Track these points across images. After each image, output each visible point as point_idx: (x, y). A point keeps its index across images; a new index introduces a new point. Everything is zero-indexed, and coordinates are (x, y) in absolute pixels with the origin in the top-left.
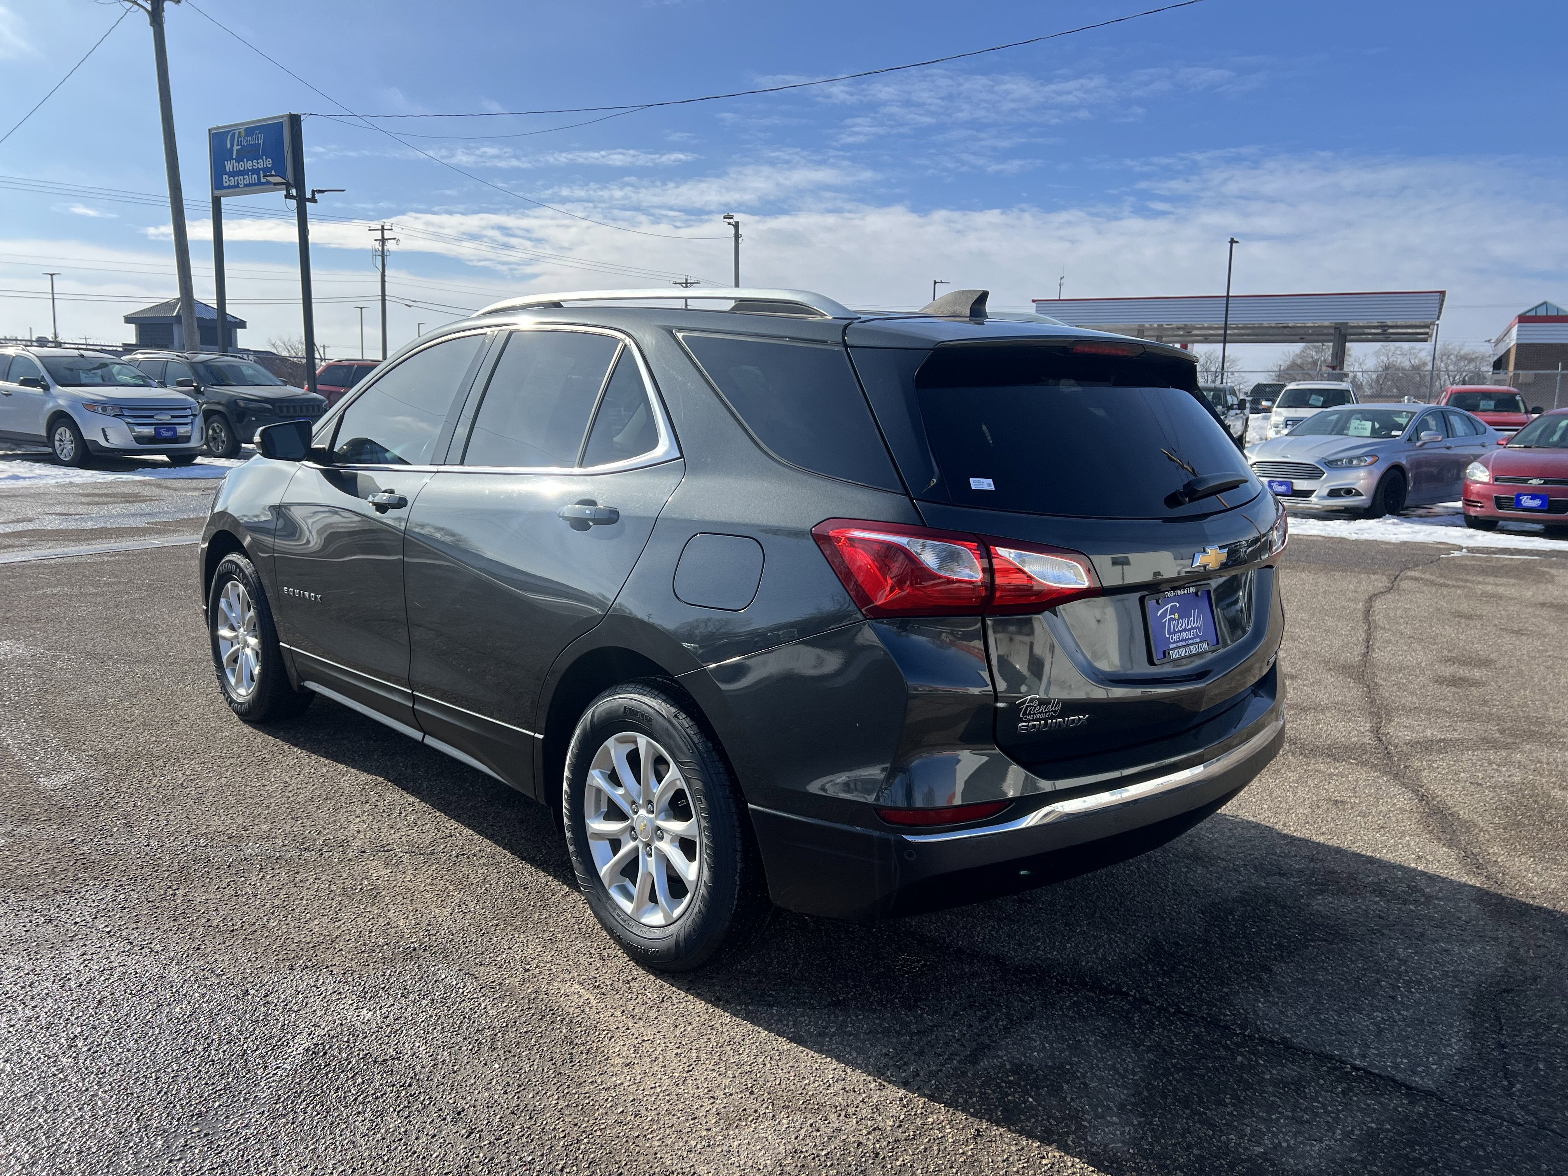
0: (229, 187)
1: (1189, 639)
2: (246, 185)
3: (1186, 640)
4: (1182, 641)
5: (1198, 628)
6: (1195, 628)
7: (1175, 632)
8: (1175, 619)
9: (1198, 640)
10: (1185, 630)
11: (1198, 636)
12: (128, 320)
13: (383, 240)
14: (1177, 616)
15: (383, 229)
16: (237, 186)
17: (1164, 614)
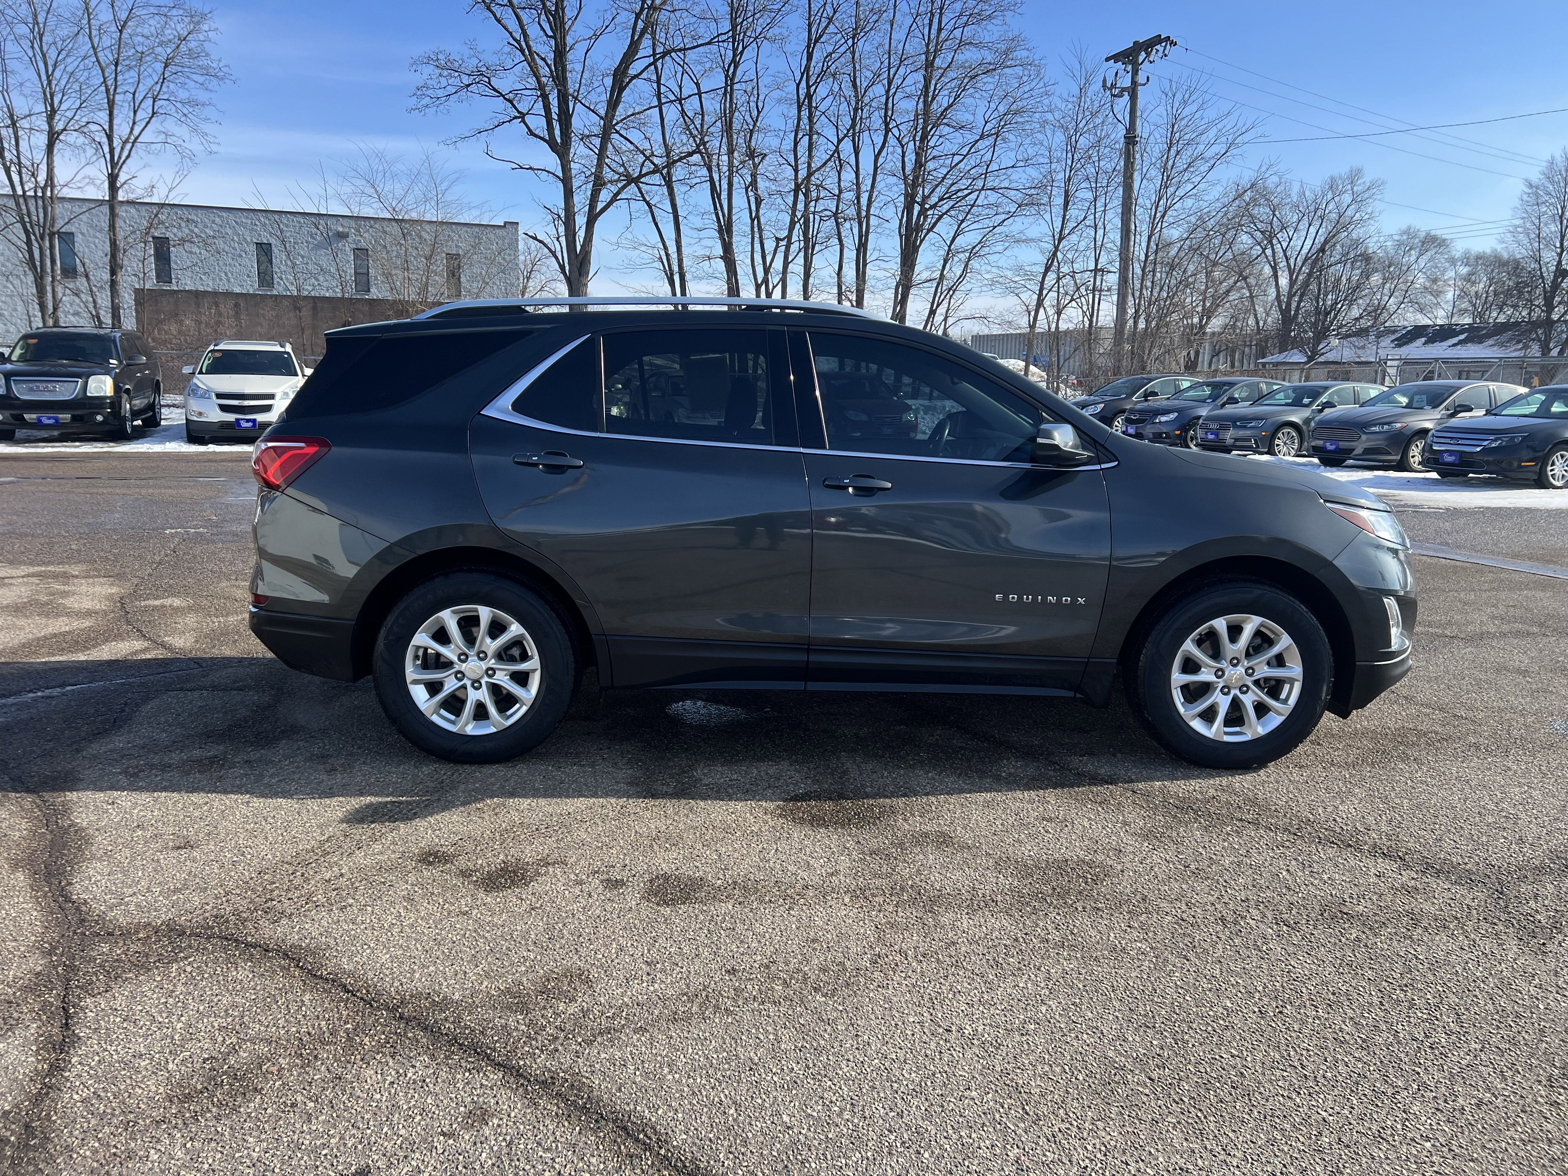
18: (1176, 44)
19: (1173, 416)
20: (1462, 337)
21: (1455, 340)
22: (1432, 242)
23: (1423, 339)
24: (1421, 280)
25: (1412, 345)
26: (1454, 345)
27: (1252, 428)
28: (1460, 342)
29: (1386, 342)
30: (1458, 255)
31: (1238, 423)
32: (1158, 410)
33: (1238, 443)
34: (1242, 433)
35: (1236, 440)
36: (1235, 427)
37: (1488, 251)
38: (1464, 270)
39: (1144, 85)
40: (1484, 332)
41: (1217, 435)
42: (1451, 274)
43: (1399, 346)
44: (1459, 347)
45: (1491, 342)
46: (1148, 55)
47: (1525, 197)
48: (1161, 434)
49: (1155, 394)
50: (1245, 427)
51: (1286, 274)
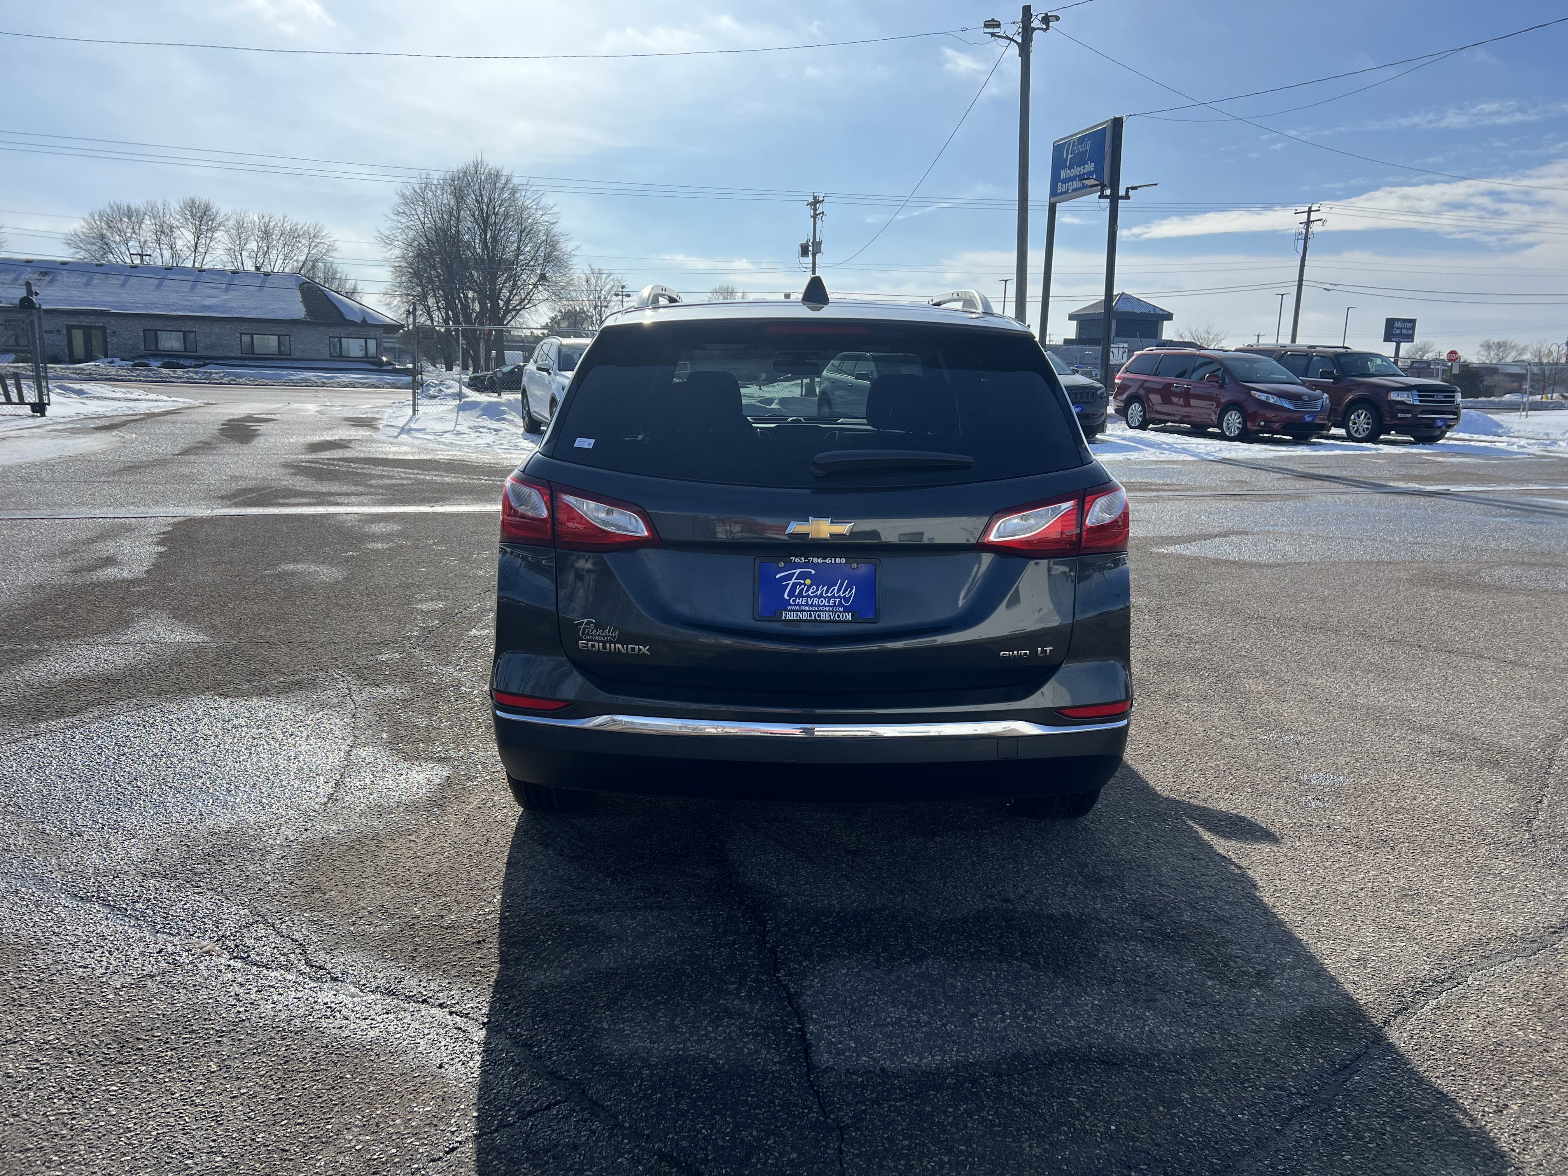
0: (1062, 193)
1: (826, 605)
2: (1073, 190)
3: (819, 606)
4: (812, 605)
5: (848, 600)
6: (839, 597)
7: (800, 596)
8: (804, 584)
9: (840, 609)
10: (820, 597)
11: (841, 605)
12: (1071, 317)
13: (1308, 223)
15: (1310, 211)
16: (1066, 192)
17: (788, 577)
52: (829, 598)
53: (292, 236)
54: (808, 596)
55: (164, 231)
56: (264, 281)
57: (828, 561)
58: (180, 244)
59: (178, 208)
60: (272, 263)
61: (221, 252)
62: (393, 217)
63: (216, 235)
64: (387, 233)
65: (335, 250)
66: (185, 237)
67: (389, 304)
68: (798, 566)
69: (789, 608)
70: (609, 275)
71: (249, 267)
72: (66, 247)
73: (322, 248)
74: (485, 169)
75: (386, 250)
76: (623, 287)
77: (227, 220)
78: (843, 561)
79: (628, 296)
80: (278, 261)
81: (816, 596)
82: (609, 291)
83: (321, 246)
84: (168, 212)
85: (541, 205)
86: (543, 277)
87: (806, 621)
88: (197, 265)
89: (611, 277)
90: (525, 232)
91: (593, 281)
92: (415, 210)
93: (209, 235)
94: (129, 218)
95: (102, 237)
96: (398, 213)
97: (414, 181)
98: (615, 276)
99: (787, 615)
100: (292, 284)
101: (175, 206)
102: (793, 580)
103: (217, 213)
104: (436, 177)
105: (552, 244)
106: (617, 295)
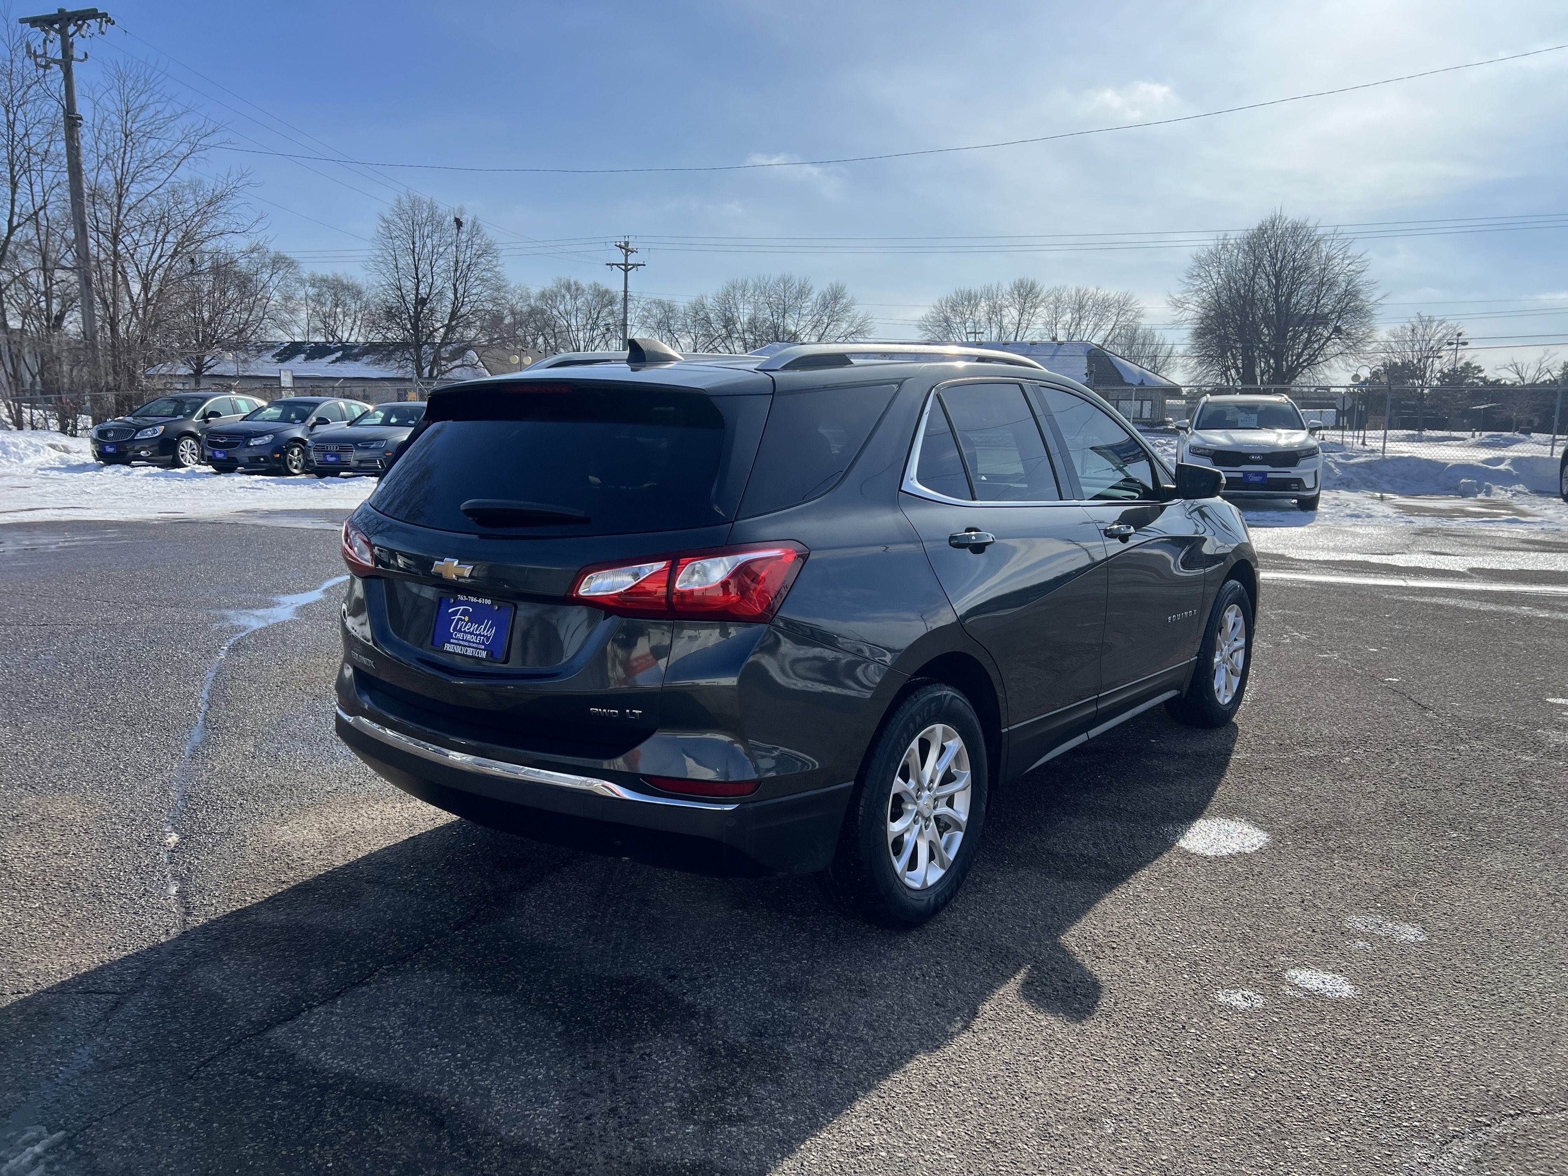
1: (473, 642)
3: (470, 642)
4: (466, 641)
5: (488, 638)
6: (483, 636)
7: (460, 631)
8: (464, 620)
9: (483, 647)
10: (472, 633)
11: (483, 643)
14: (467, 619)
17: (455, 613)
18: (113, 23)
19: (267, 439)
20: (339, 354)
21: (333, 357)
22: (279, 262)
23: (303, 356)
24: (277, 297)
25: (294, 361)
26: (333, 362)
27: (373, 448)
28: (338, 360)
29: (268, 356)
30: (305, 276)
31: (359, 445)
32: (251, 432)
33: (363, 465)
34: (366, 455)
35: (361, 461)
36: (358, 448)
37: (331, 276)
38: (312, 291)
39: (82, 61)
40: (356, 350)
41: (338, 456)
42: (302, 293)
43: (281, 361)
44: (338, 364)
45: (366, 359)
46: (80, 28)
47: (381, 230)
48: (258, 458)
49: (216, 414)
50: (367, 448)
51: (138, 279)
52: (477, 635)
53: (1103, 307)
54: (465, 632)
55: (995, 310)
56: (1056, 350)
57: (480, 601)
58: (1006, 321)
59: (1009, 289)
60: (1082, 333)
61: (1040, 326)
62: (1187, 280)
63: (1037, 310)
64: (1177, 296)
65: (1142, 316)
66: (1011, 315)
67: (1186, 366)
68: (462, 603)
69: (452, 641)
70: (1441, 322)
71: (1061, 338)
72: (917, 330)
73: (1130, 315)
74: (1283, 223)
75: (1176, 313)
76: (1459, 335)
77: (1048, 296)
78: (489, 602)
79: (1465, 344)
80: (1088, 331)
81: (469, 633)
82: (1440, 340)
83: (1130, 313)
84: (1000, 293)
85: (1349, 254)
86: (1337, 330)
87: (458, 654)
88: (1018, 339)
89: (1444, 325)
90: (1324, 284)
91: (1420, 331)
92: (1209, 272)
93: (1032, 311)
94: (969, 301)
95: (947, 320)
96: (1192, 277)
97: (1212, 243)
98: (1450, 323)
99: (448, 647)
100: (1081, 352)
101: (1007, 287)
102: (458, 616)
103: (1041, 290)
104: (1234, 237)
105: (1351, 294)
106: (1450, 344)
